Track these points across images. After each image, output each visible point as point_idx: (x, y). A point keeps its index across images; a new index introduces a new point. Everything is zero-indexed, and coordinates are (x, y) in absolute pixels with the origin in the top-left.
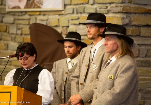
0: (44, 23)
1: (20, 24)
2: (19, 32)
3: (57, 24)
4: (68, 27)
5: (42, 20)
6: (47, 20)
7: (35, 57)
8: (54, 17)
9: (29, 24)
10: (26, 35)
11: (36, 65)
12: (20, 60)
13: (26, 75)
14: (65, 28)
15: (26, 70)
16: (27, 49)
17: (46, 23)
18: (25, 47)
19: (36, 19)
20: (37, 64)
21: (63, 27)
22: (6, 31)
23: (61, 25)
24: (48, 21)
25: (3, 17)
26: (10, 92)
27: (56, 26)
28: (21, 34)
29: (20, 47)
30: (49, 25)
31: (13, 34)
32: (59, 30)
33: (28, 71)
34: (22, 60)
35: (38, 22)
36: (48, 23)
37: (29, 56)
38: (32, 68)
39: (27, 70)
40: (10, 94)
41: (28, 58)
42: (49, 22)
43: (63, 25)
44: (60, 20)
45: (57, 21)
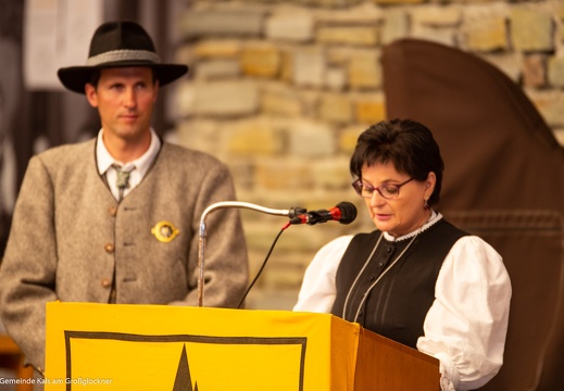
0: (445, 38)
1: (341, 44)
2: (336, 78)
3: (501, 41)
4: (551, 52)
5: (435, 26)
6: (458, 24)
7: (433, 186)
8: (486, 9)
9: (377, 45)
10: (365, 90)
11: (435, 218)
12: (365, 193)
13: (385, 262)
14: (536, 59)
15: (389, 243)
16: (399, 146)
17: (455, 39)
18: (391, 140)
19: (409, 20)
20: (440, 216)
21: (528, 53)
22: (278, 76)
23: (520, 43)
24: (464, 29)
25: (267, 15)
26: (302, 341)
27: (499, 51)
28: (346, 88)
29: (370, 137)
30: (464, 47)
31: (308, 87)
32: (511, 67)
33: (397, 246)
34: (376, 192)
35: (419, 33)
36: (461, 38)
37: (407, 178)
38: (416, 233)
39: (394, 243)
40: (300, 346)
41: (399, 186)
42: (467, 36)
43: (528, 46)
44: (515, 25)
45: (502, 28)
